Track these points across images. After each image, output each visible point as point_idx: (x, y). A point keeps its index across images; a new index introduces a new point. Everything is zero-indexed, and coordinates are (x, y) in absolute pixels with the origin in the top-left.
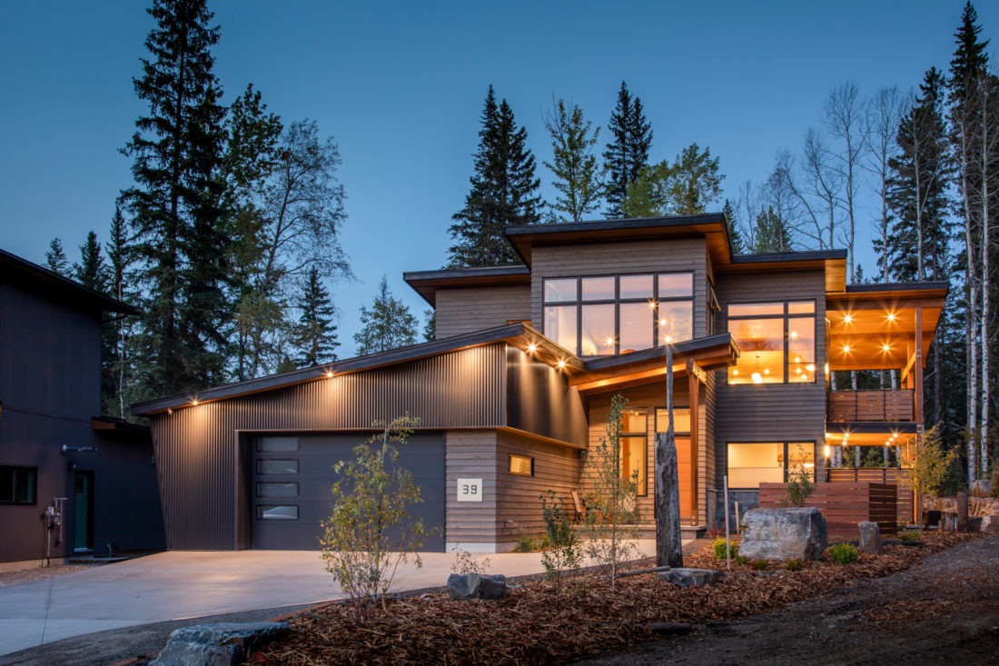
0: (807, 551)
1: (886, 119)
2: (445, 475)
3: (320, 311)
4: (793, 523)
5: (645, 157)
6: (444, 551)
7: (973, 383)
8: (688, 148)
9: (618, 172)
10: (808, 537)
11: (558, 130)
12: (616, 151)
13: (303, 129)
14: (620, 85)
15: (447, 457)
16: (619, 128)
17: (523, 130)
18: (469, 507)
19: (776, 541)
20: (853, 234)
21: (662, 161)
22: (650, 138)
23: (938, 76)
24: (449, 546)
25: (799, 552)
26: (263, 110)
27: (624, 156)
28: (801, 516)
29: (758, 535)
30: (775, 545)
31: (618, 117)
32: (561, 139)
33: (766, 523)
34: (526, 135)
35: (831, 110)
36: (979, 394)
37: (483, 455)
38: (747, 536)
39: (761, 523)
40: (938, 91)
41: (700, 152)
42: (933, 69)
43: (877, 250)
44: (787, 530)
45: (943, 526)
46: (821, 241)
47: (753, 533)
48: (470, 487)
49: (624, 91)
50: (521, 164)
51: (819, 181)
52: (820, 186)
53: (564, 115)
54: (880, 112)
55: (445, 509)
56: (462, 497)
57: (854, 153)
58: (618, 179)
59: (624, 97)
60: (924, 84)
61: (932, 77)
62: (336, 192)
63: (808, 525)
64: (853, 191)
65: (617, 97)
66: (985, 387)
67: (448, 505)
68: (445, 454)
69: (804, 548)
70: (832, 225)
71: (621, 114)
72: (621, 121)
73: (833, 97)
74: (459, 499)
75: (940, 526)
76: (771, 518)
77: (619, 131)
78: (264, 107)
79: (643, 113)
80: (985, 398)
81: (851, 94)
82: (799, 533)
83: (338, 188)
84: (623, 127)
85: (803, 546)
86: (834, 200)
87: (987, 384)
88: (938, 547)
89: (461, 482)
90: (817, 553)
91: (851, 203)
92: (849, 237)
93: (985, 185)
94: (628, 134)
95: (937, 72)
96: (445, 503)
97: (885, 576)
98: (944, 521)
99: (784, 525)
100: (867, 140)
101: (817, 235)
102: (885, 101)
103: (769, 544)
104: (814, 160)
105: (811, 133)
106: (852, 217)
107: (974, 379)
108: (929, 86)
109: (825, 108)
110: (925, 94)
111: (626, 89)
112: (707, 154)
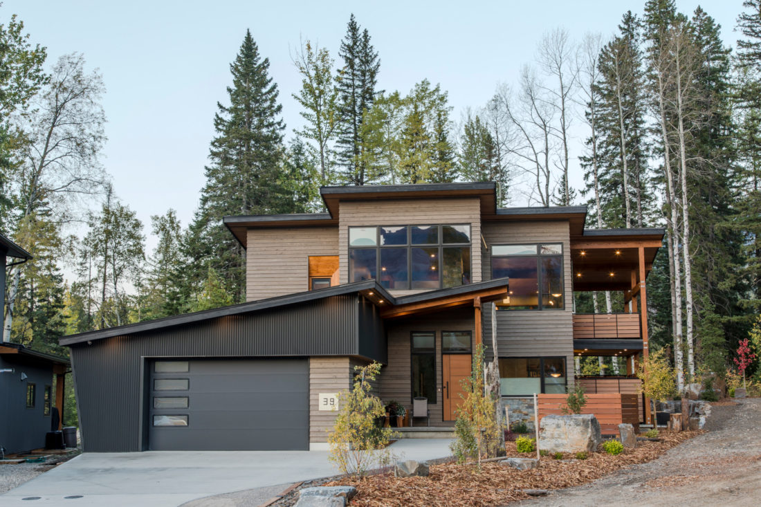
0: (588, 446)
1: (593, 61)
2: (309, 390)
3: (39, 213)
4: (578, 425)
5: (374, 83)
6: (309, 450)
7: (678, 294)
8: (420, 83)
9: (349, 95)
10: (589, 435)
11: (304, 66)
12: (345, 76)
13: (71, 60)
14: (350, 17)
15: (311, 376)
16: (348, 55)
17: (267, 61)
18: (328, 417)
19: (565, 439)
20: (567, 160)
21: (394, 91)
22: (378, 65)
23: (634, 19)
24: (313, 446)
25: (583, 447)
26: (27, 39)
27: (353, 80)
28: (584, 421)
29: (552, 434)
30: (565, 442)
31: (348, 46)
32: (307, 74)
33: (558, 426)
34: (268, 65)
35: (545, 51)
36: (684, 304)
37: (339, 376)
38: (544, 435)
39: (554, 426)
40: (635, 31)
41: (432, 88)
42: (630, 12)
43: (584, 166)
44: (573, 431)
45: (671, 426)
46: (538, 164)
47: (548, 433)
48: (329, 401)
49: (353, 22)
50: (264, 91)
51: (534, 110)
52: (535, 114)
53: (311, 53)
54: (587, 55)
55: (309, 417)
56: (323, 407)
57: (565, 90)
58: (348, 101)
59: (353, 28)
60: (623, 25)
61: (629, 19)
62: (98, 116)
63: (589, 427)
64: (566, 124)
65: (346, 28)
66: (689, 298)
67: (312, 413)
68: (309, 374)
69: (586, 443)
70: (547, 149)
71: (350, 42)
72: (350, 49)
73: (546, 40)
74: (320, 409)
75: (669, 426)
76: (561, 422)
77: (348, 58)
78: (28, 36)
79: (371, 43)
80: (689, 309)
81: (562, 39)
82: (583, 433)
83: (99, 113)
84: (353, 54)
85: (586, 442)
86: (547, 129)
87: (691, 296)
88: (674, 442)
89: (322, 396)
90: (595, 448)
91: (564, 132)
92: (564, 163)
93: (681, 123)
94: (357, 61)
95: (633, 15)
96: (309, 412)
97: (645, 462)
98: (672, 422)
99: (571, 427)
100: (577, 79)
101: (533, 157)
102: (591, 45)
103: (560, 441)
104: (530, 94)
105: (526, 69)
106: (566, 145)
107: (679, 290)
108: (626, 27)
109: (539, 49)
110: (623, 33)
111: (355, 20)
112: (437, 90)
